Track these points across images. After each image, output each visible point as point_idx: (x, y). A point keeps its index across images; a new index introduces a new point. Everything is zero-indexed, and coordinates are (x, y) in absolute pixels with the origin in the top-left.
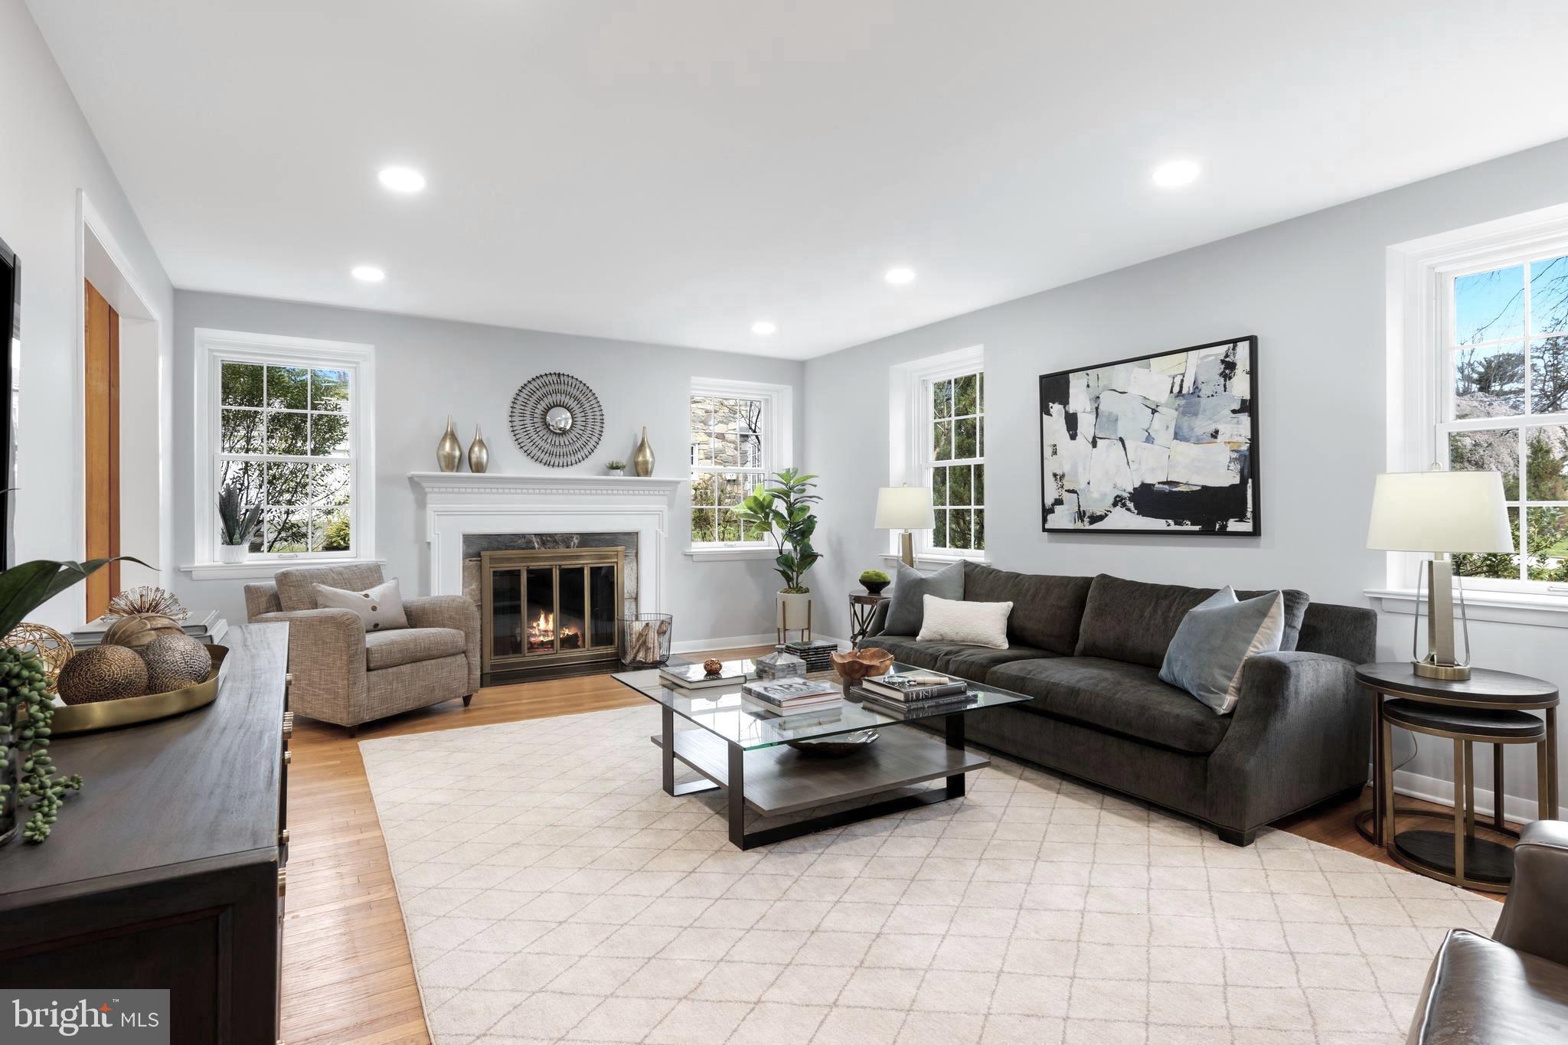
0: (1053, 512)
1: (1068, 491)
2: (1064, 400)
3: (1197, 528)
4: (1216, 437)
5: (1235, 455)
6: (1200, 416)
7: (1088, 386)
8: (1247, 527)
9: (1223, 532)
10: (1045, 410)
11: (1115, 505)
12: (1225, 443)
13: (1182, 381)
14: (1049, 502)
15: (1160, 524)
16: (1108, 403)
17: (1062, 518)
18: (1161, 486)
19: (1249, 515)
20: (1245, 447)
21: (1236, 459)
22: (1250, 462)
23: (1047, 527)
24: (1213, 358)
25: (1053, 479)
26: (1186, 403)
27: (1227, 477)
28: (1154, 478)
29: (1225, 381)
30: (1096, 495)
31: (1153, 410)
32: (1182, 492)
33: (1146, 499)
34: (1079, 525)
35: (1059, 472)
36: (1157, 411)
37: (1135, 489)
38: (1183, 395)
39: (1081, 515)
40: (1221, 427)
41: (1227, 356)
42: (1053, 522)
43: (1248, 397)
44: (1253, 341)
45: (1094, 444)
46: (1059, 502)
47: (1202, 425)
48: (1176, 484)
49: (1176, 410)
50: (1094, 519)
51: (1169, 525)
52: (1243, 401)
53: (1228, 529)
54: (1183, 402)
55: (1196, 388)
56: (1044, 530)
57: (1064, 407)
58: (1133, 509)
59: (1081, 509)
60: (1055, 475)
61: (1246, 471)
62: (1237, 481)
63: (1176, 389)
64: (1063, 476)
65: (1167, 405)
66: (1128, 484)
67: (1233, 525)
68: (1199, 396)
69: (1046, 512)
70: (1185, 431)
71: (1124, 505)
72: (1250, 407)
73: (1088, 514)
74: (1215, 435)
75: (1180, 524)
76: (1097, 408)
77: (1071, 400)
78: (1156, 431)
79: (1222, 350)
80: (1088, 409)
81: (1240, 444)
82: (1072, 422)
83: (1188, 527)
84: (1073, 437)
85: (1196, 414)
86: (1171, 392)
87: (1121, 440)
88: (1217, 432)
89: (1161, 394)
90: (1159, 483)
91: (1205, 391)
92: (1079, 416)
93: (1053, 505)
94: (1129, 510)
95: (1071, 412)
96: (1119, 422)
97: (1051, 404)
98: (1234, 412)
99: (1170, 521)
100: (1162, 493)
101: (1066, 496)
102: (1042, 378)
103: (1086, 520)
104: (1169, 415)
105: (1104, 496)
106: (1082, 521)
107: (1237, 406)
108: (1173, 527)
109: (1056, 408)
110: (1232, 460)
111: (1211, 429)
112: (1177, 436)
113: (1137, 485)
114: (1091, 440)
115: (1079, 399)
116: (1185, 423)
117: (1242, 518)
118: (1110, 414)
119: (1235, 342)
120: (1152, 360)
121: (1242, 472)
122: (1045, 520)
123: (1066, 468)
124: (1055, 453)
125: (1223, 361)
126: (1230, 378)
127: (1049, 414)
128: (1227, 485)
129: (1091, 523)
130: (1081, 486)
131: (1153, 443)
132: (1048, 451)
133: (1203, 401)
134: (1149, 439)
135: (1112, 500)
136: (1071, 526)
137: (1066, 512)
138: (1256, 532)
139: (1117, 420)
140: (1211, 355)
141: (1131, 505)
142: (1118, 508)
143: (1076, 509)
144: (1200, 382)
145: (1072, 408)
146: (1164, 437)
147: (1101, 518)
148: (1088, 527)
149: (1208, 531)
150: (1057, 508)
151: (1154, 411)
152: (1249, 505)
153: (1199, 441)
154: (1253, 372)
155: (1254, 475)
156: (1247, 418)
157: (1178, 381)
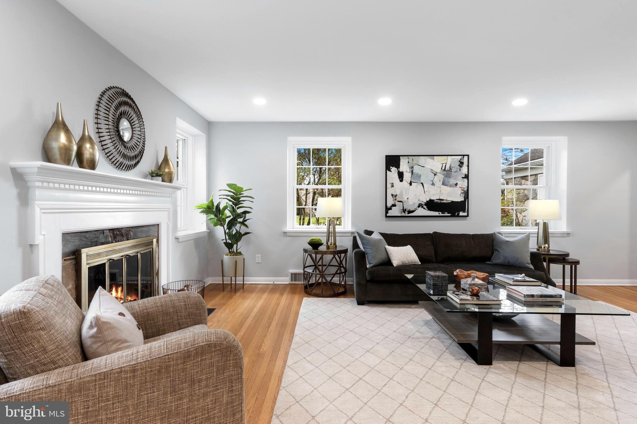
0: (391, 209)
1: (399, 201)
2: (398, 166)
3: (449, 215)
4: (457, 185)
5: (463, 192)
6: (451, 178)
7: (408, 162)
8: (465, 214)
9: (458, 216)
10: (388, 168)
11: (419, 207)
12: (460, 187)
13: (446, 166)
14: (389, 205)
15: (436, 214)
16: (416, 169)
17: (395, 212)
18: (437, 200)
19: (466, 210)
20: (466, 189)
21: (463, 193)
22: (466, 194)
23: (388, 215)
24: (456, 160)
25: (391, 197)
26: (447, 173)
27: (460, 199)
28: (434, 198)
29: (460, 168)
30: (411, 203)
31: (435, 174)
32: (445, 203)
33: (431, 205)
34: (403, 214)
35: (394, 194)
36: (436, 175)
37: (427, 201)
38: (446, 171)
39: (404, 211)
40: (458, 182)
41: (461, 160)
42: (390, 213)
43: (467, 174)
44: (468, 156)
45: (411, 184)
46: (394, 205)
47: (452, 181)
48: (443, 200)
49: (443, 175)
50: (410, 212)
51: (440, 214)
52: (466, 175)
53: (460, 215)
54: (446, 173)
55: (450, 168)
56: (386, 216)
57: (398, 169)
58: (426, 208)
59: (404, 208)
60: (392, 195)
61: (466, 197)
62: (463, 200)
63: (443, 168)
64: (396, 196)
65: (440, 173)
66: (424, 199)
67: (461, 214)
68: (451, 171)
69: (387, 209)
70: (446, 182)
71: (422, 207)
72: (467, 177)
73: (407, 210)
74: (456, 184)
75: (444, 214)
76: (412, 171)
77: (401, 166)
78: (436, 182)
79: (460, 158)
80: (408, 171)
81: (464, 188)
82: (401, 176)
83: (446, 214)
84: (401, 181)
85: (450, 177)
86: (442, 169)
87: (422, 183)
88: (457, 184)
89: (438, 169)
90: (436, 199)
91: (453, 170)
92: (404, 173)
93: (391, 207)
94: (424, 208)
95: (401, 171)
96: (421, 177)
97: (391, 167)
98: (463, 178)
99: (440, 212)
100: (437, 203)
101: (397, 203)
102: (387, 156)
103: (406, 212)
104: (440, 177)
105: (414, 204)
106: (405, 213)
107: (464, 176)
108: (441, 214)
109: (393, 169)
110: (462, 193)
111: (455, 182)
112: (443, 184)
113: (428, 200)
114: (409, 182)
115: (404, 166)
116: (446, 179)
117: (464, 211)
118: (418, 174)
119: (464, 156)
120: (435, 157)
121: (465, 197)
122: (387, 212)
123: (398, 193)
124: (393, 186)
125: (459, 161)
126: (462, 167)
127: (390, 171)
128: (460, 201)
129: (408, 213)
130: (404, 199)
131: (434, 185)
132: (389, 186)
133: (453, 173)
135: (417, 205)
136: (399, 215)
137: (397, 209)
138: (468, 216)
139: (420, 176)
140: (456, 159)
141: (425, 207)
142: (420, 208)
143: (402, 208)
144: (452, 167)
145: (401, 170)
146: (438, 183)
147: (413, 212)
148: (407, 215)
149: (453, 216)
150: (393, 208)
151: (435, 175)
152: (467, 207)
153: (451, 186)
154: (468, 166)
155: (468, 198)
156: (466, 180)
157: (444, 165)
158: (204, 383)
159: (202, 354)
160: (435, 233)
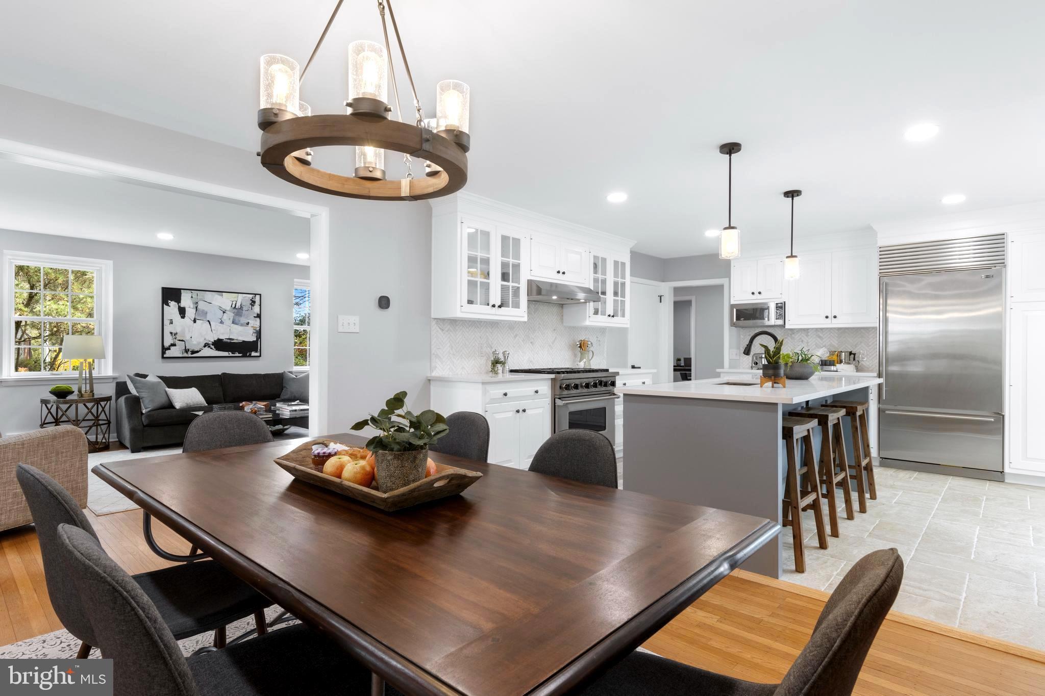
0: (170, 349)
1: (180, 340)
2: (178, 300)
3: (240, 355)
5: (255, 331)
6: (243, 317)
7: (192, 297)
8: (258, 354)
9: (250, 356)
10: (165, 302)
11: (205, 346)
12: (251, 327)
13: (236, 303)
14: (167, 344)
15: (226, 354)
16: (201, 306)
17: (174, 352)
19: (259, 350)
20: (258, 329)
21: (255, 332)
22: (259, 334)
23: (165, 356)
24: (247, 298)
25: (170, 335)
27: (251, 338)
28: (223, 337)
29: (252, 306)
30: (195, 343)
32: (235, 342)
33: (219, 345)
34: (185, 355)
35: (174, 332)
37: (215, 341)
38: (236, 309)
39: (187, 351)
40: (249, 321)
41: (252, 298)
42: (168, 354)
43: (259, 313)
44: (260, 295)
45: (195, 321)
46: (173, 345)
47: (243, 320)
48: (233, 339)
49: (233, 313)
50: (193, 352)
51: (229, 354)
52: (258, 314)
54: (236, 311)
55: (241, 307)
56: (163, 357)
57: (178, 304)
58: (213, 348)
59: (187, 348)
60: (171, 333)
61: (258, 336)
62: (255, 339)
63: (233, 306)
64: (177, 333)
65: (229, 311)
66: (212, 338)
67: (253, 354)
68: (242, 310)
69: (164, 349)
70: (237, 321)
71: (209, 347)
72: (259, 316)
73: (190, 350)
74: (248, 324)
75: (234, 354)
76: (196, 307)
77: (182, 301)
78: (225, 320)
79: (251, 296)
80: (192, 306)
81: (256, 328)
82: (182, 312)
83: (237, 354)
84: (183, 317)
85: (241, 316)
86: (231, 306)
87: (208, 321)
88: (249, 323)
89: (228, 307)
90: (226, 339)
91: (245, 309)
92: (187, 309)
93: (170, 346)
94: (211, 348)
95: (182, 306)
96: (208, 314)
97: (169, 301)
98: (255, 317)
100: (226, 343)
101: (177, 343)
102: (163, 289)
103: (189, 353)
104: (229, 316)
105: (199, 343)
106: (187, 353)
107: (256, 316)
108: (231, 355)
109: (173, 304)
110: (254, 333)
111: (246, 321)
112: (233, 322)
113: (216, 339)
114: (193, 320)
115: (186, 300)
116: (237, 318)
117: (256, 351)
118: (203, 310)
119: (255, 294)
120: (224, 293)
121: (257, 336)
122: (163, 353)
123: (178, 330)
124: (171, 323)
125: (251, 300)
127: (168, 305)
128: (252, 341)
129: (192, 354)
130: (187, 338)
131: (223, 324)
132: (166, 322)
133: (244, 312)
134: (222, 322)
135: (203, 345)
136: (181, 356)
137: (178, 349)
138: (260, 356)
139: (206, 313)
141: (213, 347)
142: (206, 348)
143: (184, 348)
144: (242, 305)
145: (182, 304)
146: (228, 322)
147: (197, 352)
148: (190, 356)
149: (244, 356)
150: (172, 348)
151: (224, 312)
152: (259, 349)
153: (242, 325)
154: (260, 305)
155: (260, 338)
156: (258, 319)
157: (234, 303)
158: (64, 455)
159: (63, 437)
160: (224, 374)
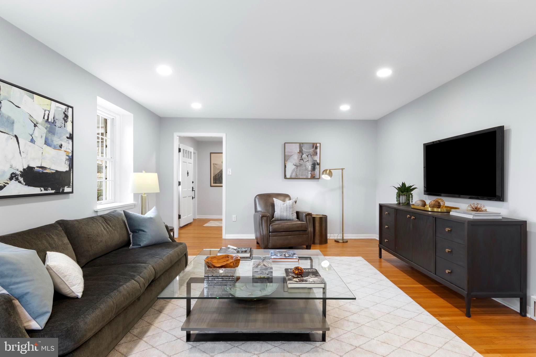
3: (53, 191)
4: (61, 148)
5: (68, 158)
6: (56, 136)
8: (70, 190)
9: (63, 193)
11: (11, 179)
12: (64, 151)
13: (49, 114)
15: (37, 190)
16: (6, 109)
18: (38, 169)
19: (71, 184)
20: (70, 155)
22: (71, 162)
24: (60, 109)
26: (50, 127)
27: (64, 168)
28: (34, 164)
29: (65, 122)
31: (35, 124)
32: (48, 173)
33: (29, 176)
36: (36, 126)
37: (24, 170)
38: (49, 122)
40: (62, 143)
41: (65, 111)
43: (71, 133)
44: (73, 108)
47: (56, 141)
48: (46, 168)
49: (46, 129)
51: (41, 191)
53: (65, 191)
54: (49, 126)
55: (54, 120)
58: (22, 182)
62: (68, 169)
63: (46, 118)
65: (42, 125)
66: (20, 166)
67: (67, 189)
68: (55, 126)
70: (50, 141)
71: (17, 179)
72: (71, 137)
75: (46, 190)
78: (36, 137)
79: (64, 107)
81: (69, 153)
83: (50, 191)
85: (54, 134)
86: (44, 118)
87: (16, 137)
88: (62, 145)
89: (39, 117)
90: (37, 167)
91: (58, 124)
94: (20, 182)
96: (15, 125)
98: (67, 138)
99: (42, 189)
100: (38, 173)
105: (3, 173)
107: (68, 136)
108: (44, 192)
110: (67, 160)
111: (59, 143)
112: (46, 143)
113: (25, 167)
116: (50, 136)
117: (69, 185)
118: (9, 117)
119: (68, 106)
120: (35, 96)
121: (69, 166)
125: (64, 113)
126: (66, 122)
128: (65, 171)
131: (34, 143)
133: (57, 129)
134: (32, 141)
135: (9, 175)
138: (72, 192)
139: (13, 123)
140: (60, 108)
141: (21, 179)
142: (13, 181)
144: (56, 118)
146: (40, 141)
147: (1, 188)
149: (58, 193)
151: (35, 126)
152: (71, 181)
153: (55, 148)
154: (72, 122)
155: (72, 168)
156: (70, 141)
157: (47, 113)
